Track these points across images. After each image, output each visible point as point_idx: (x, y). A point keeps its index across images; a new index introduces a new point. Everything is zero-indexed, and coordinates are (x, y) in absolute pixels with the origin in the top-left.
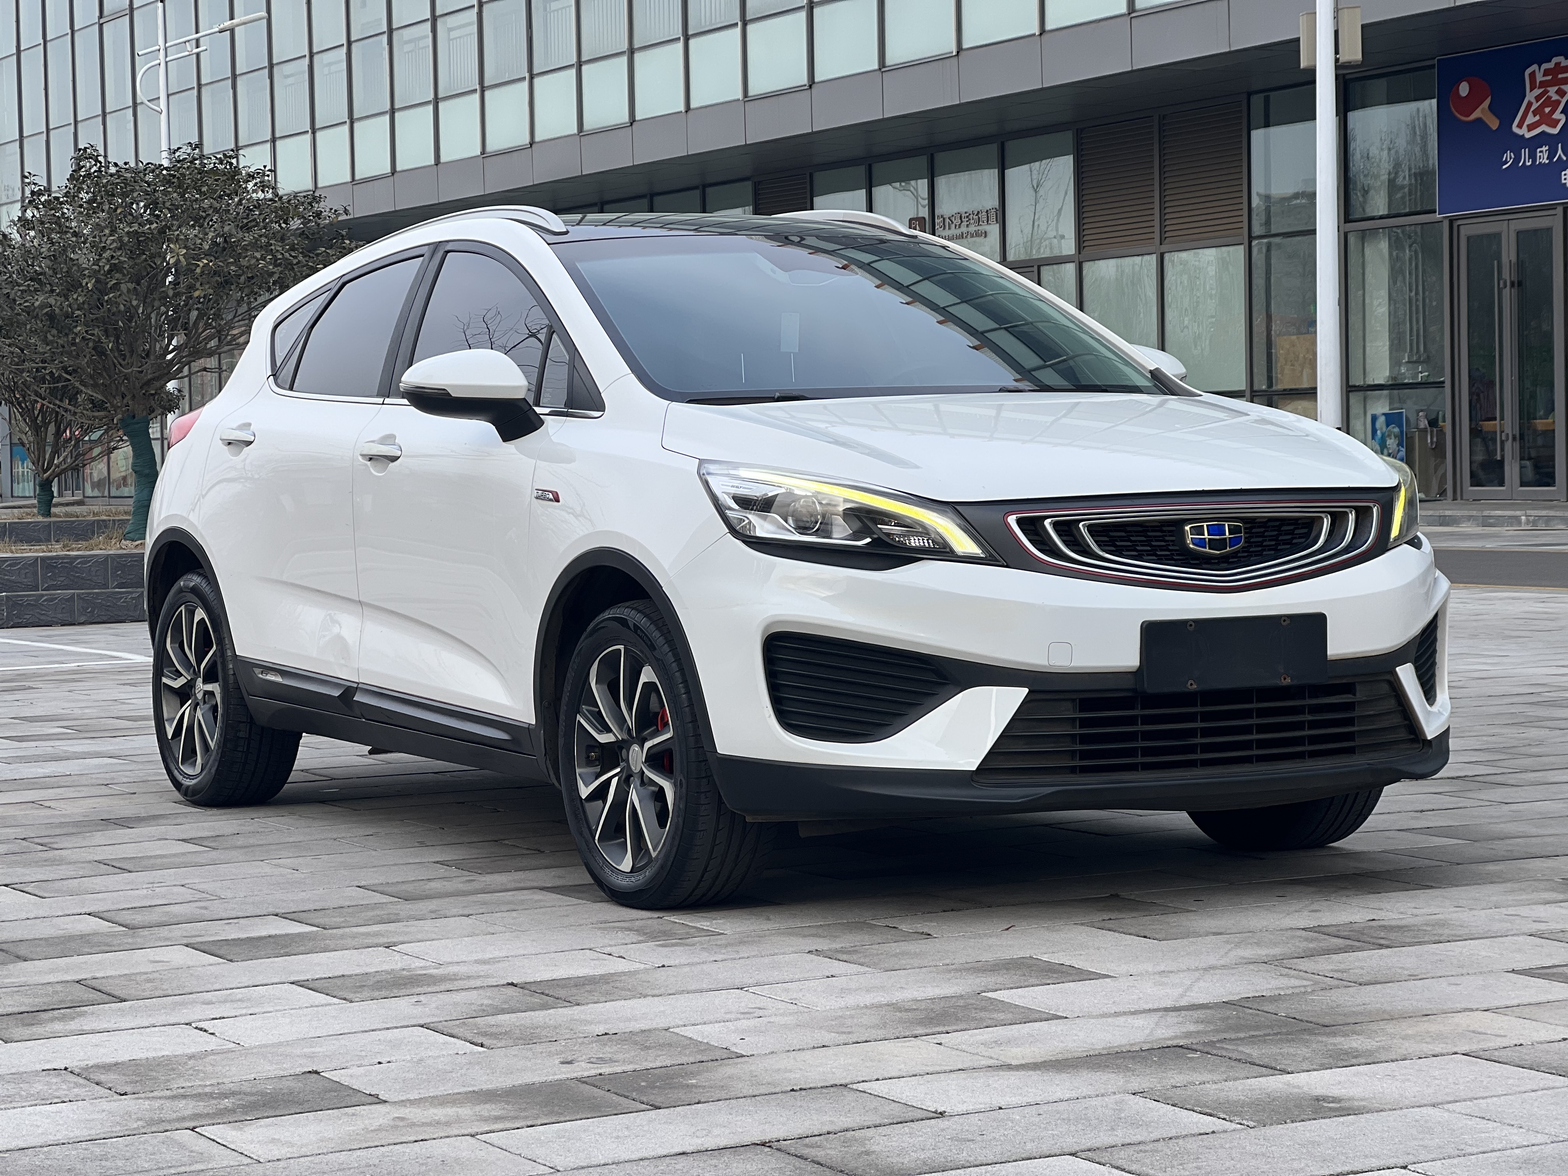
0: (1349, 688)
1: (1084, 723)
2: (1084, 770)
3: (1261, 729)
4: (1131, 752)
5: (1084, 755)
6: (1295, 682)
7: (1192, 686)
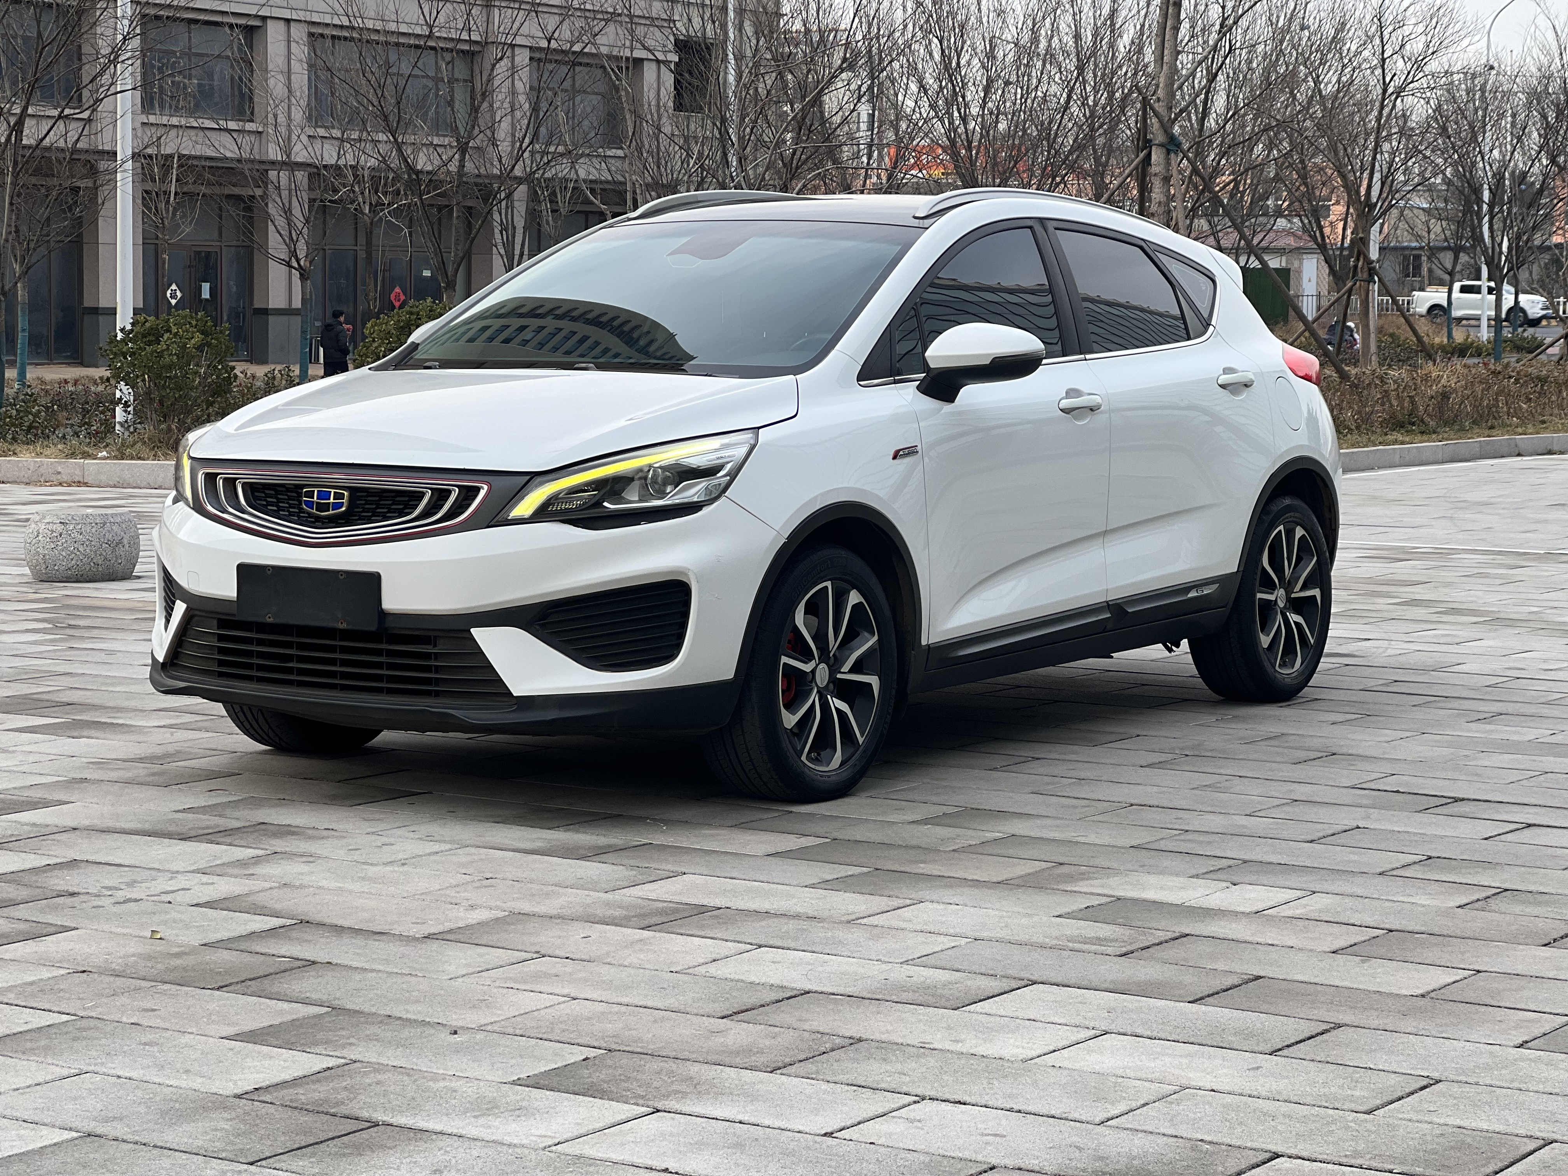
0: (426, 640)
1: (221, 638)
2: (221, 675)
3: (344, 663)
4: (250, 666)
5: (221, 663)
6: (350, 627)
7: (270, 620)
